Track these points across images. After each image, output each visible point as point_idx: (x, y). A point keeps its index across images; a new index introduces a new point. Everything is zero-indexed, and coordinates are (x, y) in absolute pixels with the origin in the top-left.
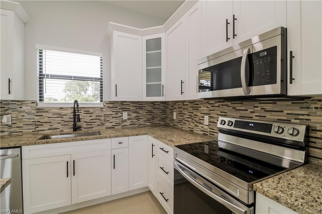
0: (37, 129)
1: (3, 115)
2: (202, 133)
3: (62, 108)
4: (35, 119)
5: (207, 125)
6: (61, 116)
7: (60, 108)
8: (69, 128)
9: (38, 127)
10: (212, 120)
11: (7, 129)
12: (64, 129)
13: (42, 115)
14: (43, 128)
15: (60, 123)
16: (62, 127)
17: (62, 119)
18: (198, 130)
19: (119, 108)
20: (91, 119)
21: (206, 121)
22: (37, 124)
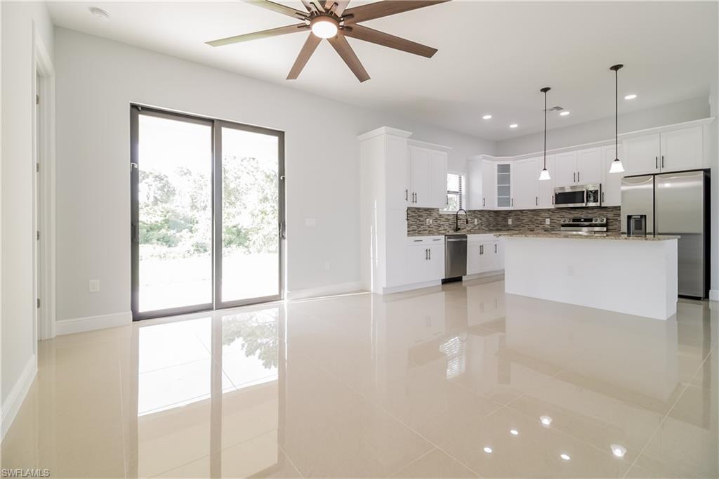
1: (426, 218)
2: (544, 230)
3: (449, 215)
4: (438, 222)
5: (548, 225)
6: (449, 221)
10: (552, 221)
13: (441, 220)
14: (441, 229)
15: (448, 225)
18: (540, 229)
19: (473, 215)
21: (548, 222)
22: (439, 226)
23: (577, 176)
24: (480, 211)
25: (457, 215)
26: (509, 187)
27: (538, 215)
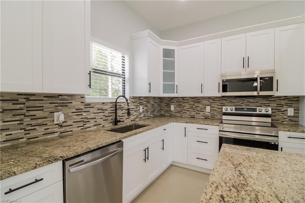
0: (85, 126)
1: (54, 112)
2: (204, 117)
3: (104, 103)
4: (84, 115)
5: (208, 112)
6: (103, 111)
7: (103, 103)
8: (108, 123)
9: (86, 124)
10: (213, 109)
11: (57, 129)
12: (105, 125)
13: (89, 111)
14: (90, 125)
15: (102, 118)
16: (104, 123)
17: (104, 114)
18: (200, 116)
19: (138, 102)
20: (122, 113)
21: (208, 109)
22: (85, 121)
23: (246, 62)
24: (145, 98)
25: (116, 103)
26: (174, 73)
27: (199, 103)
